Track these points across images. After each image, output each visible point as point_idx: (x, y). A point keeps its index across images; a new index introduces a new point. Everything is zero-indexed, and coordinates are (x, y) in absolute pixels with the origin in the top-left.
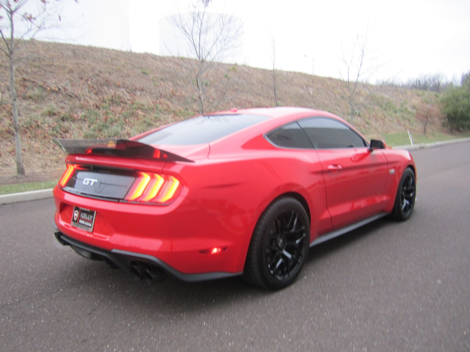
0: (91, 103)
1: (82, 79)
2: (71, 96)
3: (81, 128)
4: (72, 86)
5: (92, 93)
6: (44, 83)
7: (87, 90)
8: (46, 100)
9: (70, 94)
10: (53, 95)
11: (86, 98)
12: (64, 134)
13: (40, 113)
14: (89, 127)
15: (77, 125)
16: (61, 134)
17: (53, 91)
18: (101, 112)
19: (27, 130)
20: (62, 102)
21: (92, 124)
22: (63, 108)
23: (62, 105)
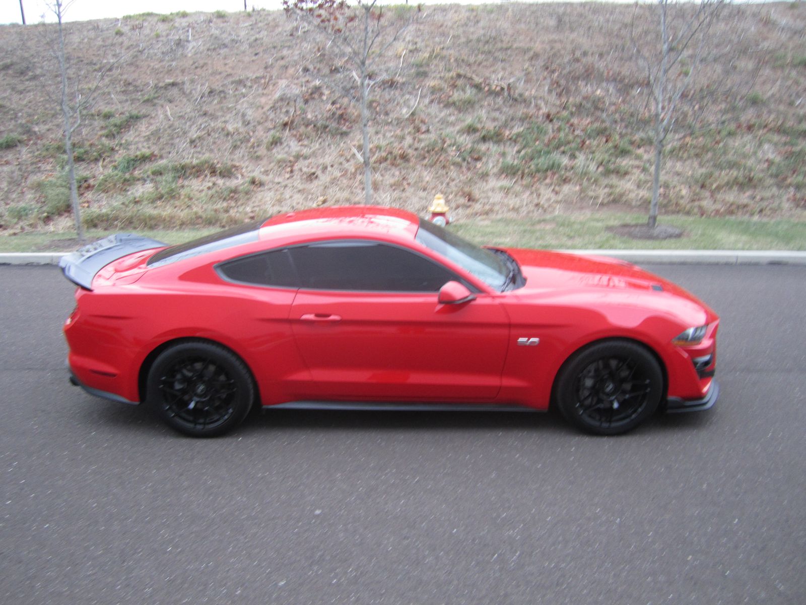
0: (544, 110)
1: (547, 68)
2: (516, 100)
3: (503, 155)
4: (526, 82)
5: (554, 93)
6: (486, 79)
7: (546, 88)
8: (477, 106)
9: (516, 96)
10: (490, 99)
11: (539, 102)
12: (473, 163)
13: (457, 128)
14: (519, 152)
15: (501, 148)
16: (468, 163)
17: (491, 93)
18: (550, 127)
19: (427, 155)
20: (498, 109)
21: (524, 147)
22: (494, 120)
23: (496, 114)
